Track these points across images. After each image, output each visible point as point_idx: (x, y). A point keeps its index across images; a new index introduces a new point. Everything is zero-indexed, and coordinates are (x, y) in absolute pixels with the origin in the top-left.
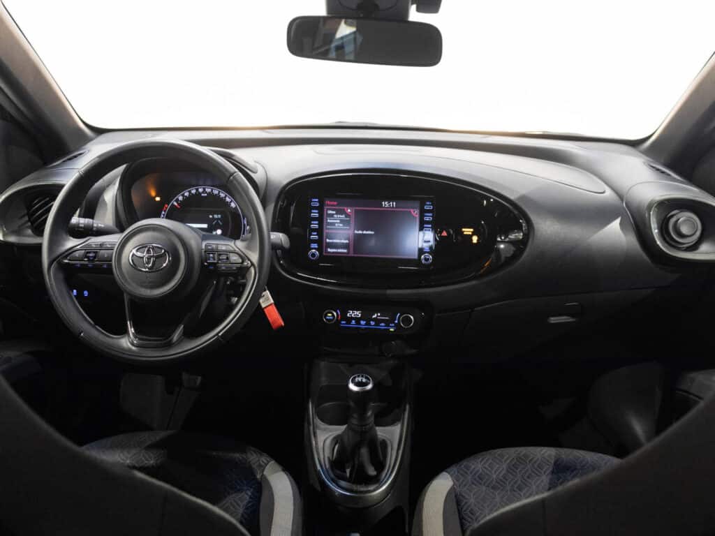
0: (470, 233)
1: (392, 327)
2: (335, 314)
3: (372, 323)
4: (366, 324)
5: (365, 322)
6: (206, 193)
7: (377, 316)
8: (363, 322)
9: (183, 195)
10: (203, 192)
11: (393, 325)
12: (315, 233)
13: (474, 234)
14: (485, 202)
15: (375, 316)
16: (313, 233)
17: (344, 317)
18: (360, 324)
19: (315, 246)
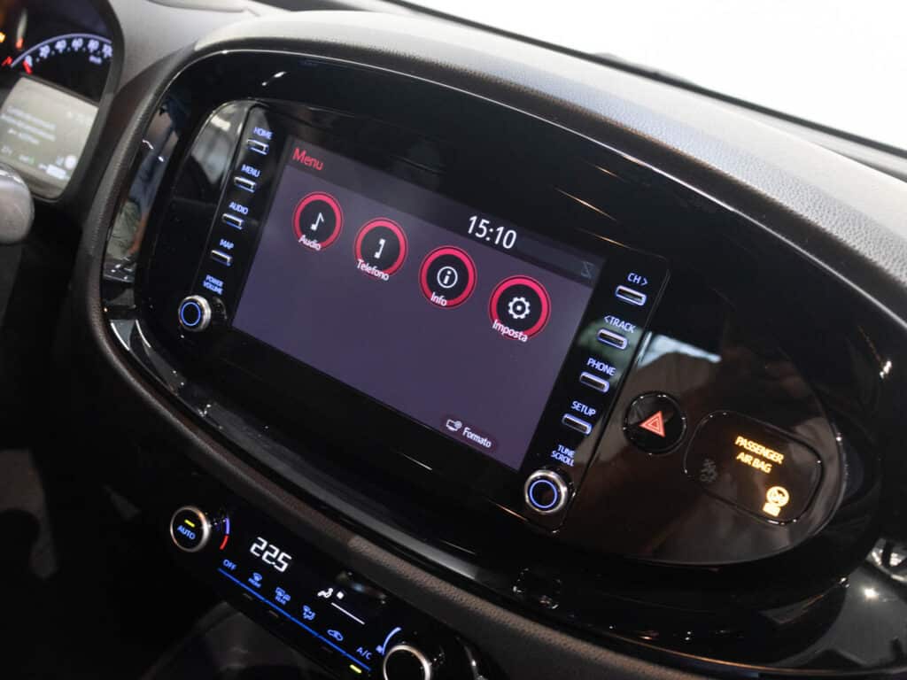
0: (766, 468)
1: (363, 659)
2: (206, 527)
3: (308, 614)
4: (287, 607)
5: (287, 598)
6: (102, 55)
7: (334, 597)
8: (282, 596)
9: (52, 46)
10: (95, 53)
11: (367, 654)
12: (229, 246)
13: (779, 476)
14: (888, 367)
15: (326, 594)
16: (224, 243)
17: (239, 548)
18: (272, 596)
19: (214, 284)
